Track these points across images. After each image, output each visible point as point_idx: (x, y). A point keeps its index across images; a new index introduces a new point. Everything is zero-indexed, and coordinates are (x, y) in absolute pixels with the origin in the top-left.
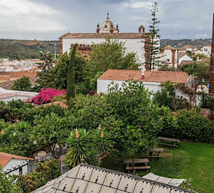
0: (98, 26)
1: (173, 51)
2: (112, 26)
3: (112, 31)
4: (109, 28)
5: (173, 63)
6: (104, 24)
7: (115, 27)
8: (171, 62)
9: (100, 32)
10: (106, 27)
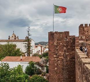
0: (9, 37)
1: (41, 47)
2: (15, 37)
3: (15, 39)
4: (14, 38)
5: (41, 52)
6: (12, 36)
7: (17, 37)
8: (40, 51)
9: (10, 39)
10: (13, 37)
